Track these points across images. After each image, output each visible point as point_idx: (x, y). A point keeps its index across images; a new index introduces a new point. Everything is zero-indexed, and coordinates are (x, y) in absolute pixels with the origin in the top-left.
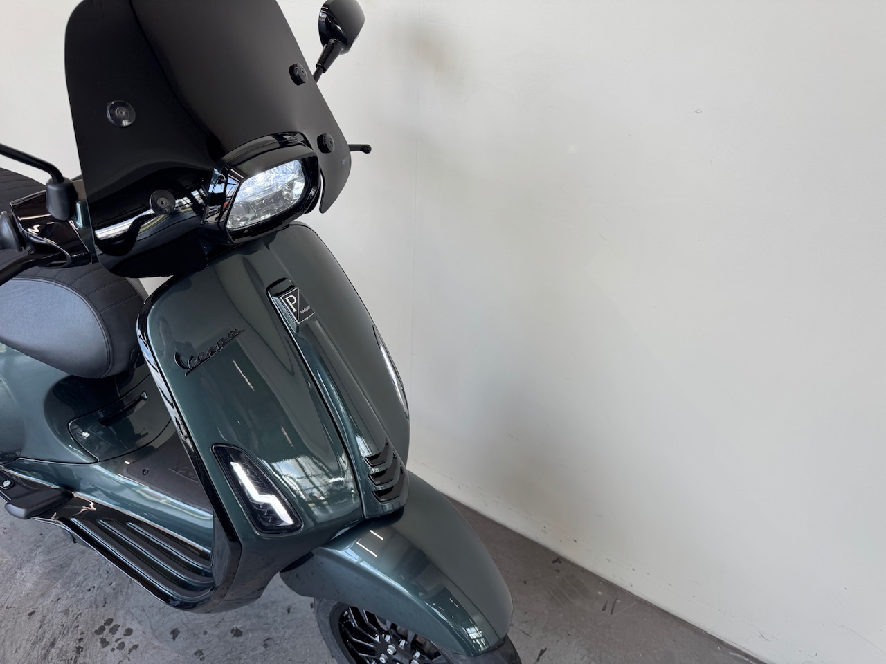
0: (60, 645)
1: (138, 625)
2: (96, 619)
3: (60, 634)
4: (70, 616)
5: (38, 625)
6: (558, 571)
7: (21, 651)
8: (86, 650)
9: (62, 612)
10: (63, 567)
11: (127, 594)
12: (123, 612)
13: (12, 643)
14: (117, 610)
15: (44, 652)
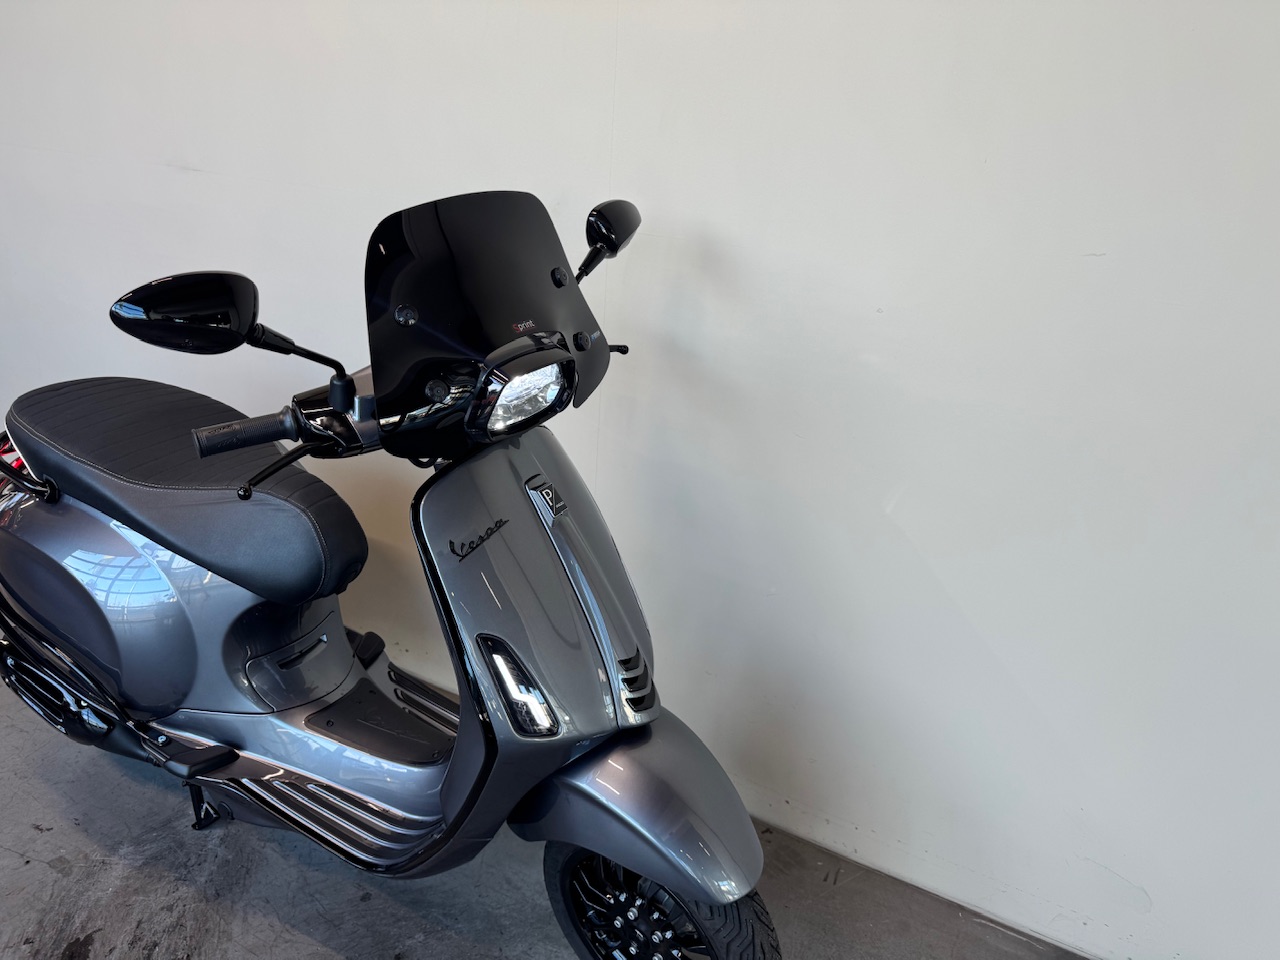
0: (166, 944)
1: (263, 919)
2: (208, 914)
3: (164, 931)
4: (175, 914)
5: (134, 925)
6: (769, 842)
7: (116, 953)
8: (200, 948)
9: (162, 909)
10: (155, 859)
11: (244, 885)
12: (242, 904)
13: (103, 944)
14: (233, 902)
15: (146, 952)
